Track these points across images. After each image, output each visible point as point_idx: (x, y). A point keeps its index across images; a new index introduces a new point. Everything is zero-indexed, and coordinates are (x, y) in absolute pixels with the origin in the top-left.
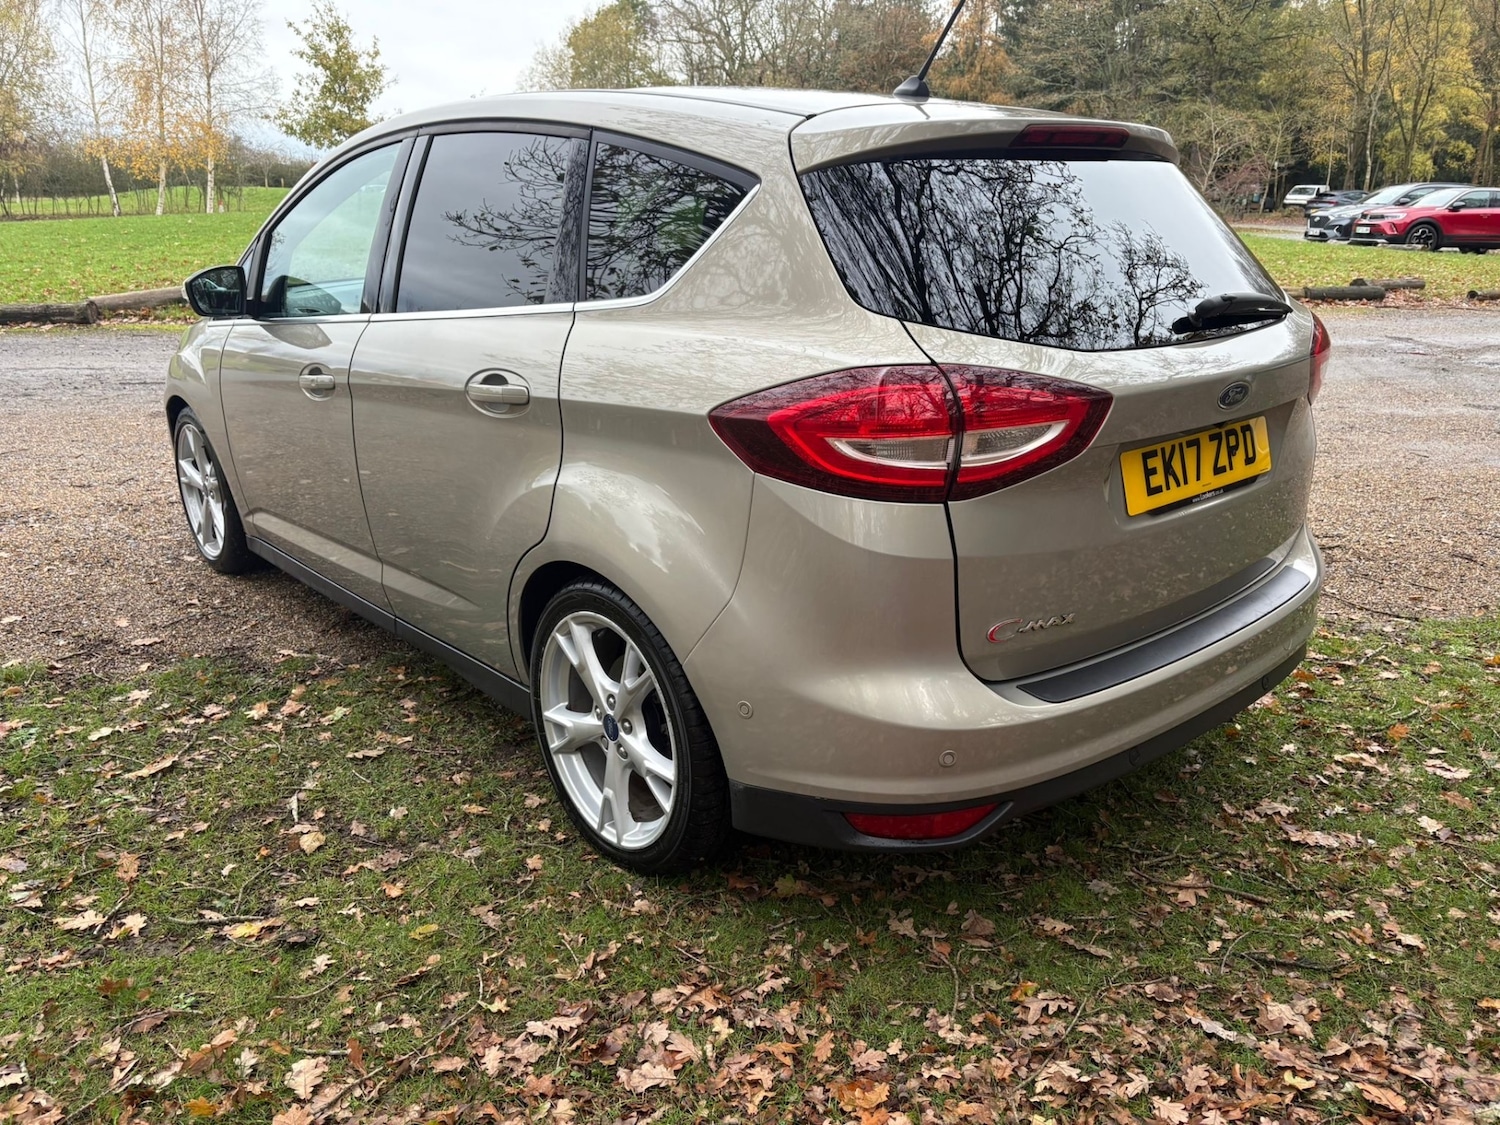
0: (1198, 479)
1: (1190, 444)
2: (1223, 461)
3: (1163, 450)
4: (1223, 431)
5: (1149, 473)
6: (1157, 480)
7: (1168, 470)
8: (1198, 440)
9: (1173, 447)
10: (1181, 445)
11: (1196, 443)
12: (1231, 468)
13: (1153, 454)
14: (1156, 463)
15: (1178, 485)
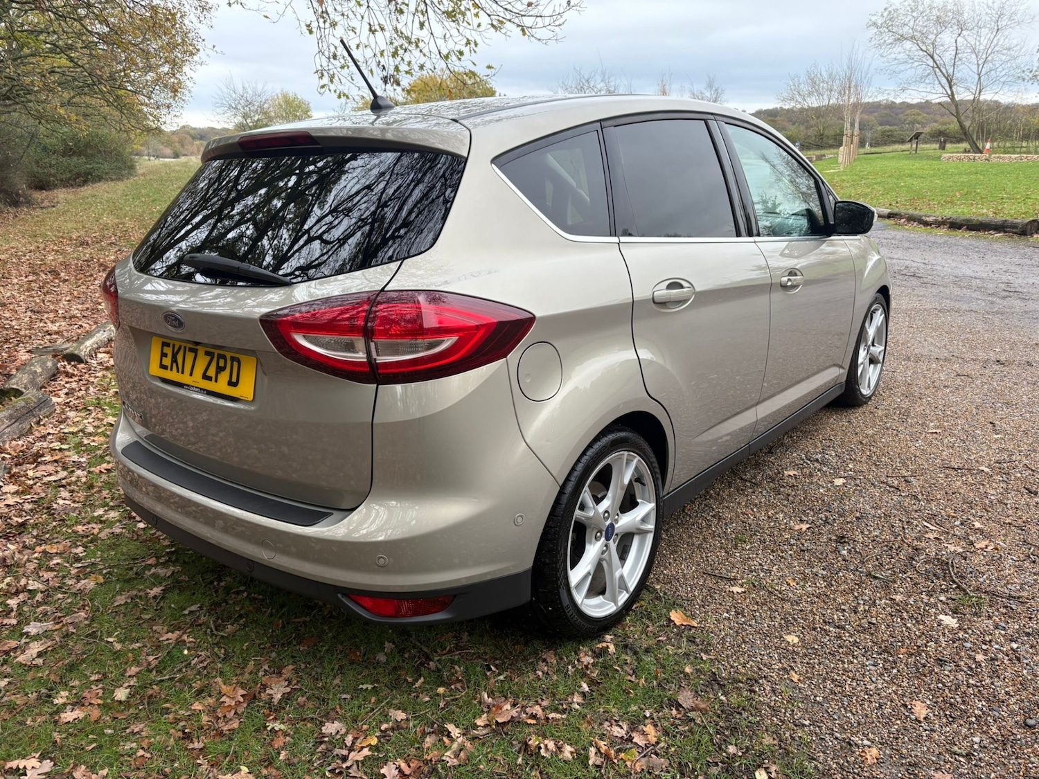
0: (191, 375)
1: (191, 350)
2: (212, 372)
3: (174, 345)
4: (217, 352)
5: (164, 355)
6: (167, 361)
7: (174, 360)
8: (197, 350)
9: (180, 347)
10: (185, 347)
11: (195, 351)
12: (216, 381)
13: (168, 345)
14: (168, 351)
15: (178, 372)
